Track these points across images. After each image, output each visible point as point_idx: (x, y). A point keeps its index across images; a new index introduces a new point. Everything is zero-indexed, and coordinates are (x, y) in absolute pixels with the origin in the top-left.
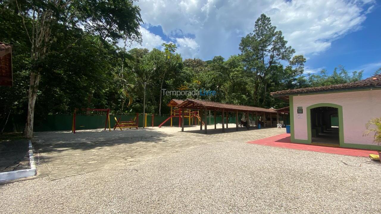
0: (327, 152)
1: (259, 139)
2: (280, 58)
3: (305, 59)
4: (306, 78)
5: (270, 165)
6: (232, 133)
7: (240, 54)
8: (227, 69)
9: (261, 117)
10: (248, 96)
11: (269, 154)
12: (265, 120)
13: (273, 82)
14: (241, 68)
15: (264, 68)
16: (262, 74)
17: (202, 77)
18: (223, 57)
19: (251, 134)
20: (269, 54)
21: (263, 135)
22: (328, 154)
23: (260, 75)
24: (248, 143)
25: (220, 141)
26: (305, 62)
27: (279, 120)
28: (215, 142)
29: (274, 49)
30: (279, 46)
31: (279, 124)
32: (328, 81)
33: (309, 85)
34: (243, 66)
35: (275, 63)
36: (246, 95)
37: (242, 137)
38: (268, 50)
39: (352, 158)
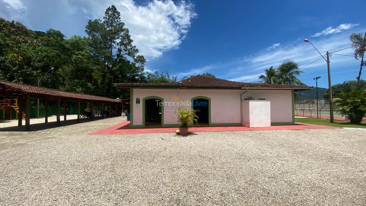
0: (154, 132)
1: (102, 129)
2: (126, 54)
3: (145, 60)
4: (146, 76)
5: (107, 153)
6: (71, 126)
7: (87, 38)
8: (68, 49)
9: (107, 107)
10: (94, 85)
11: (108, 143)
12: (111, 110)
13: (119, 74)
14: (86, 52)
15: (112, 59)
16: (110, 65)
17: (25, 51)
18: (64, 34)
19: (95, 125)
20: (117, 47)
21: (107, 124)
22: (154, 134)
23: (107, 65)
24: (88, 135)
25: (49, 138)
26: (145, 62)
27: (124, 109)
28: (41, 140)
29: (122, 43)
30: (126, 43)
31: (123, 113)
32: (159, 80)
33: (147, 81)
34: (88, 51)
35: (122, 56)
36: (91, 84)
37: (83, 129)
38: (117, 43)
39: (166, 134)
